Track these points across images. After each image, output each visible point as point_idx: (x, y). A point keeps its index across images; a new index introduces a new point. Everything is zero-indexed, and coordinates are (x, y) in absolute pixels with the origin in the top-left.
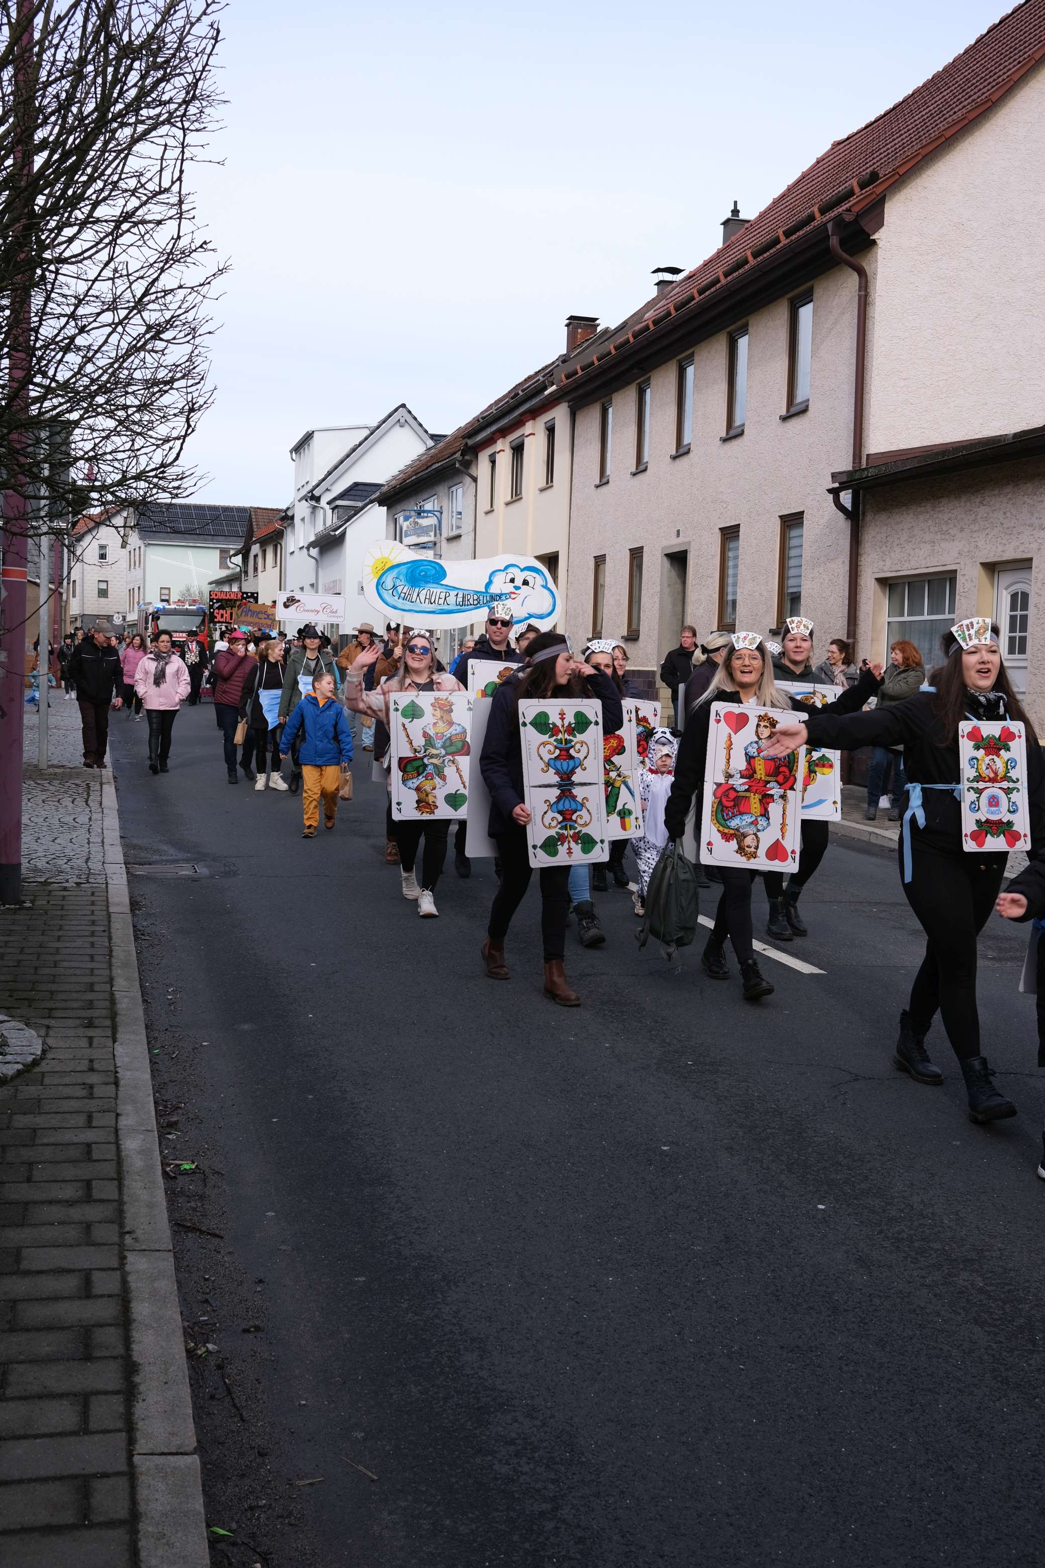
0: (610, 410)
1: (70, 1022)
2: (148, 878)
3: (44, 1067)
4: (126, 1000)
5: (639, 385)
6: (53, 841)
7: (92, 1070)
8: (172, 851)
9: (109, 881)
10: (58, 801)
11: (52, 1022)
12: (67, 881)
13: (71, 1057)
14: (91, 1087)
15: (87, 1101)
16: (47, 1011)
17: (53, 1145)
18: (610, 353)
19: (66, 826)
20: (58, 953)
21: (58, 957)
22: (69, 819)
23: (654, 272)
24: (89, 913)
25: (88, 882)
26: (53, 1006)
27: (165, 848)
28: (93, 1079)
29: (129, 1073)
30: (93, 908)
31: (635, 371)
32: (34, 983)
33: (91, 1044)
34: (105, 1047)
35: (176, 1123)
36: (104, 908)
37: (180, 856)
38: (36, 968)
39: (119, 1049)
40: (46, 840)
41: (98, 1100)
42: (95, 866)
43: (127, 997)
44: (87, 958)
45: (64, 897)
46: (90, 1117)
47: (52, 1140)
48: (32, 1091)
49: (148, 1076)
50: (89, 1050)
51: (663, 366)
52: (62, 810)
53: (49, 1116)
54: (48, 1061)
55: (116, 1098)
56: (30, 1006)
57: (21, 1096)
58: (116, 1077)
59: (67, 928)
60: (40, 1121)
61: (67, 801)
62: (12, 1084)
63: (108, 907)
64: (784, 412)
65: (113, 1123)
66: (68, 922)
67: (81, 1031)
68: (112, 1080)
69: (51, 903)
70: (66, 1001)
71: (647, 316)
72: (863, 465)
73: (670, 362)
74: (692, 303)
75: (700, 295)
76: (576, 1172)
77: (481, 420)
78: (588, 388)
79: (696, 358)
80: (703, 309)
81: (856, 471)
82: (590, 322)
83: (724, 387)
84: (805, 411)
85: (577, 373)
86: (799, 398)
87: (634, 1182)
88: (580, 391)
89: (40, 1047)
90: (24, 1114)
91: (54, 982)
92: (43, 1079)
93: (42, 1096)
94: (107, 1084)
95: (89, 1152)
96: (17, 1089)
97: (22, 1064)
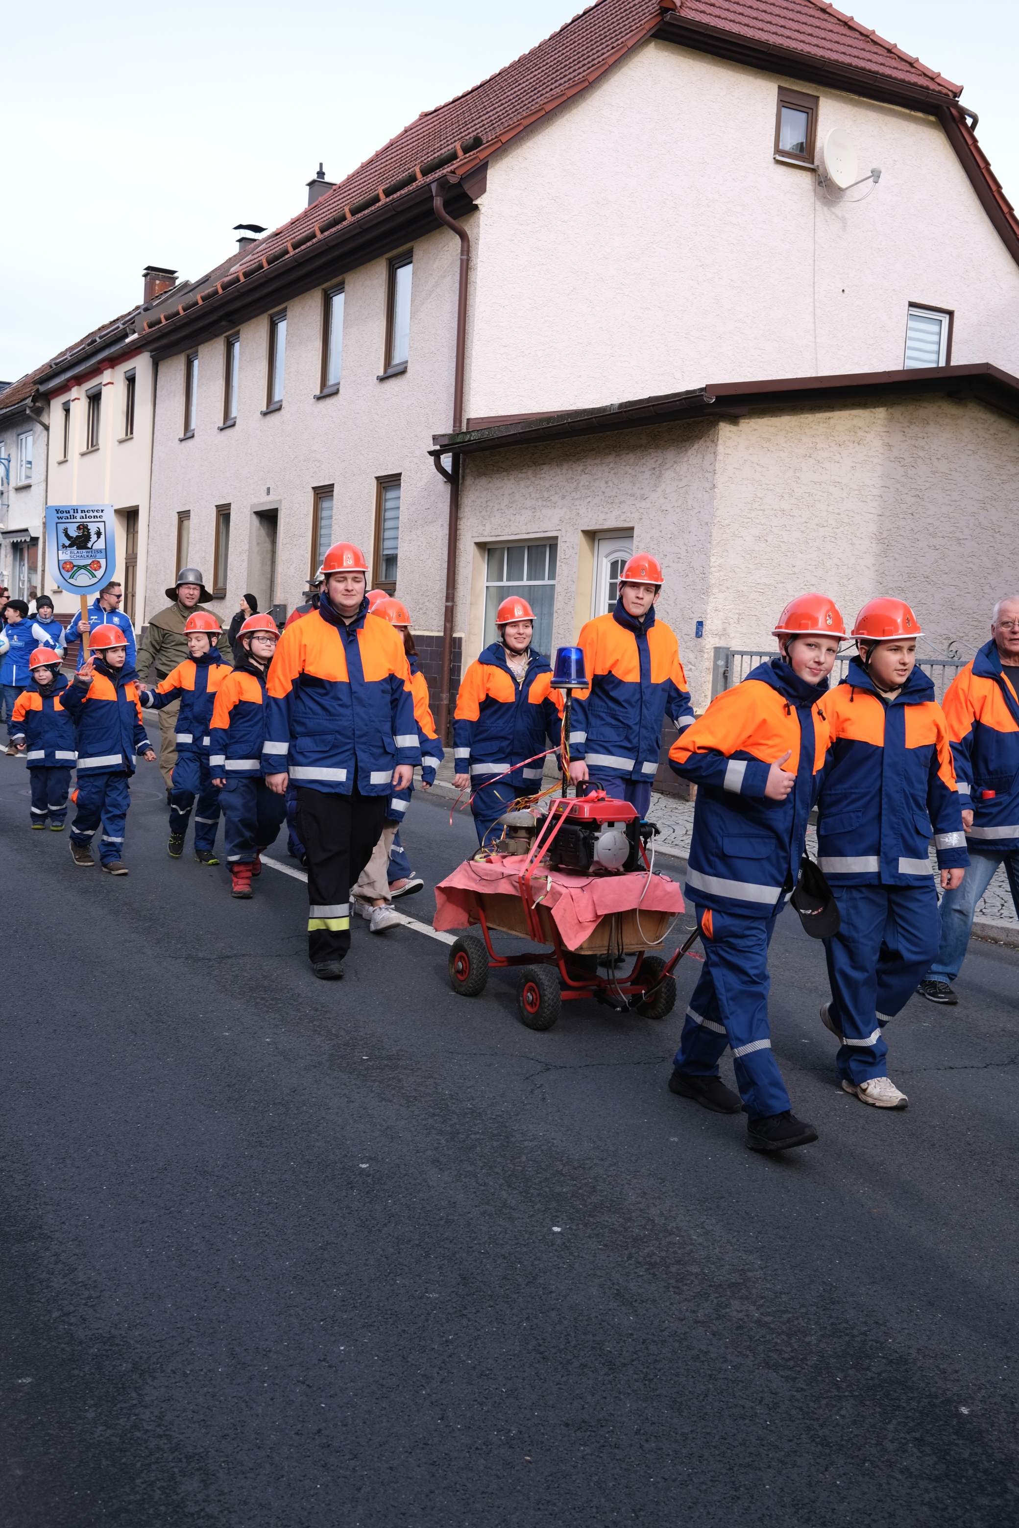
0: (196, 362)
5: (228, 337)
23: (235, 229)
31: (223, 324)
51: (254, 320)
64: (381, 373)
71: (233, 270)
72: (464, 429)
73: (262, 316)
74: (287, 257)
75: (294, 249)
76: (268, 1204)
77: (54, 367)
78: (174, 337)
79: (289, 314)
80: (299, 263)
81: (458, 434)
82: (169, 274)
83: (319, 344)
84: (403, 372)
85: (161, 322)
86: (397, 359)
87: (339, 1212)
88: (164, 341)
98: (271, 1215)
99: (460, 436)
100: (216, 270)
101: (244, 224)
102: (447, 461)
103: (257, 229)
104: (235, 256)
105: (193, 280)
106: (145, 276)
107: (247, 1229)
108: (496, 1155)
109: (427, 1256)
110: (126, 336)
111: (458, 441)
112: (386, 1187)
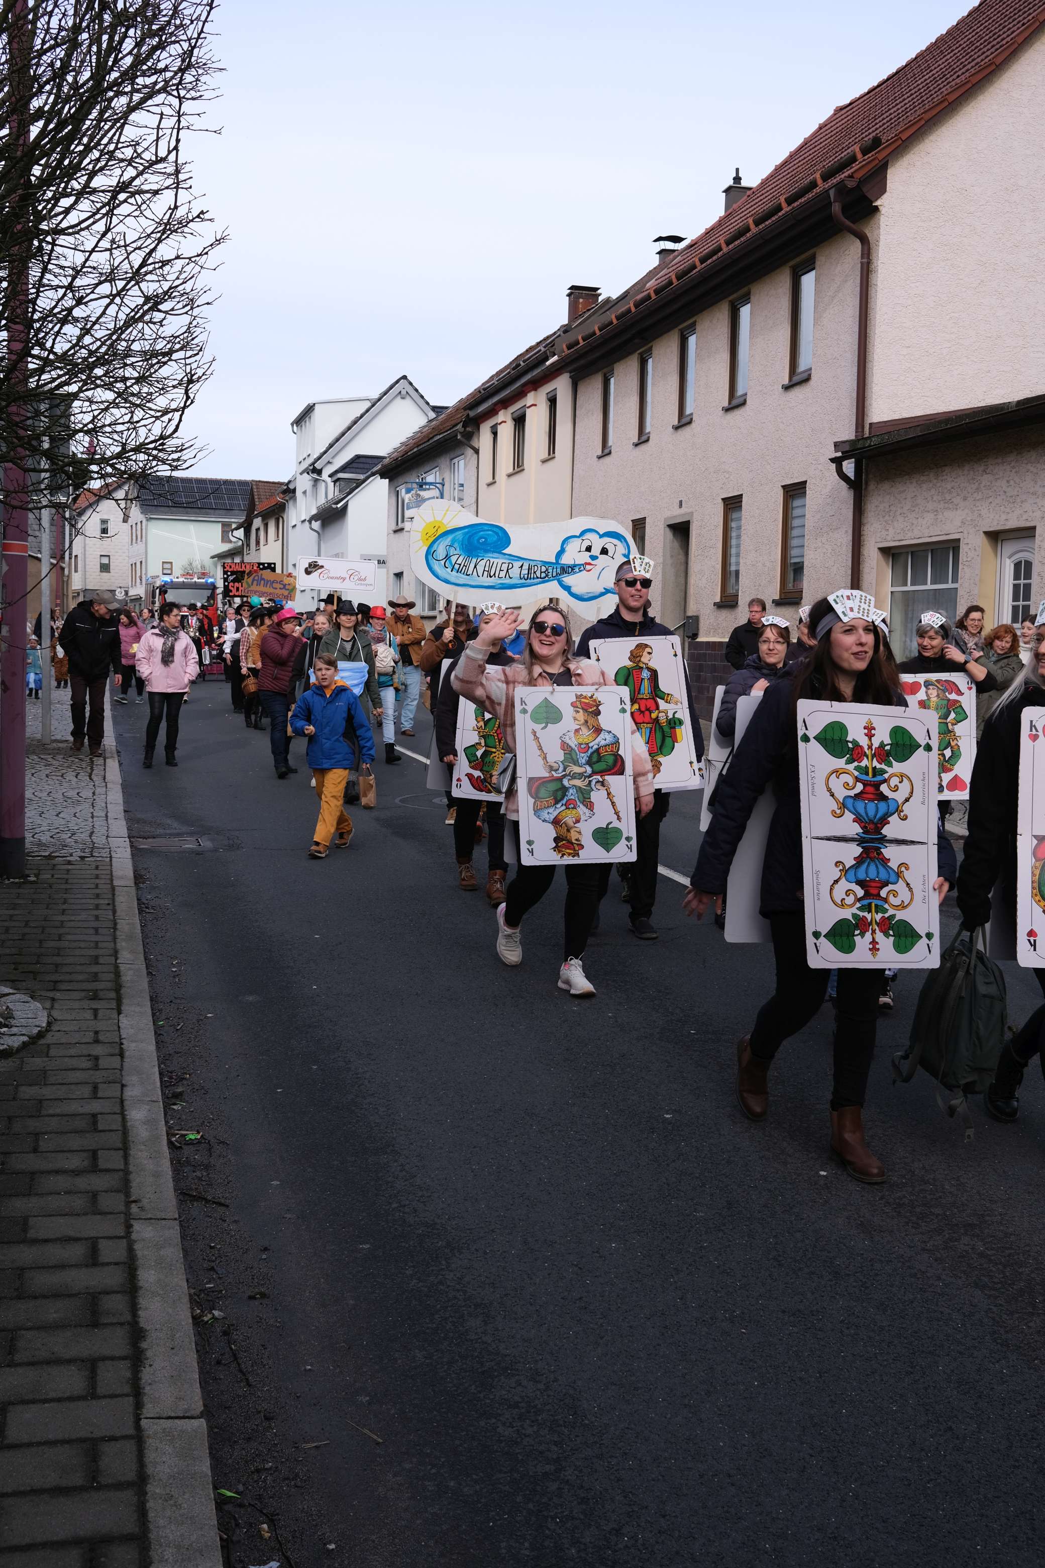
0: (612, 380)
1: (75, 995)
2: (151, 852)
3: (49, 1039)
4: (131, 972)
5: (641, 354)
6: (57, 815)
7: (97, 1041)
8: (175, 825)
9: (113, 854)
10: (62, 776)
11: (58, 995)
12: (71, 855)
13: (76, 1029)
14: (97, 1058)
15: (92, 1072)
16: (52, 984)
17: (58, 1115)
18: (611, 323)
19: (69, 801)
20: (62, 926)
21: (62, 931)
22: (72, 793)
23: (656, 241)
24: (93, 886)
25: (92, 856)
26: (59, 979)
27: (169, 821)
28: (98, 1050)
29: (134, 1045)
30: (97, 881)
31: (636, 341)
32: (39, 956)
33: (96, 1016)
34: (110, 1019)
35: (181, 1094)
36: (109, 882)
37: (184, 829)
38: (41, 941)
39: (124, 1021)
40: (50, 814)
41: (103, 1072)
42: (99, 840)
43: (130, 969)
44: (92, 931)
45: (68, 870)
46: (95, 1088)
47: (58, 1111)
48: (38, 1062)
49: (153, 1047)
50: (93, 1022)
51: (665, 335)
52: (66, 784)
53: (55, 1087)
54: (53, 1033)
55: (121, 1070)
56: (35, 979)
57: (26, 1068)
58: (121, 1049)
59: (72, 901)
60: (47, 1092)
61: (70, 776)
62: (17, 1056)
63: (112, 880)
64: (786, 381)
65: (118, 1094)
66: (73, 896)
67: (86, 1004)
68: (117, 1051)
69: (56, 876)
70: (70, 973)
71: (648, 285)
72: (866, 434)
73: (674, 331)
74: (694, 272)
75: (702, 264)
77: (486, 390)
78: (589, 358)
79: (699, 328)
80: (706, 277)
81: (861, 439)
82: (592, 292)
83: (727, 356)
84: (807, 383)
85: (578, 343)
86: (802, 367)
87: (637, 1149)
88: (583, 362)
89: (45, 1020)
90: (30, 1085)
91: (58, 955)
92: (48, 1051)
93: (48, 1068)
94: (112, 1055)
95: (95, 1123)
96: (23, 1061)
97: (28, 1036)
99: (863, 441)
100: (635, 285)
101: (666, 236)
102: (849, 467)
103: (678, 240)
104: (654, 270)
105: (614, 296)
106: (569, 295)
110: (547, 359)
111: (861, 446)
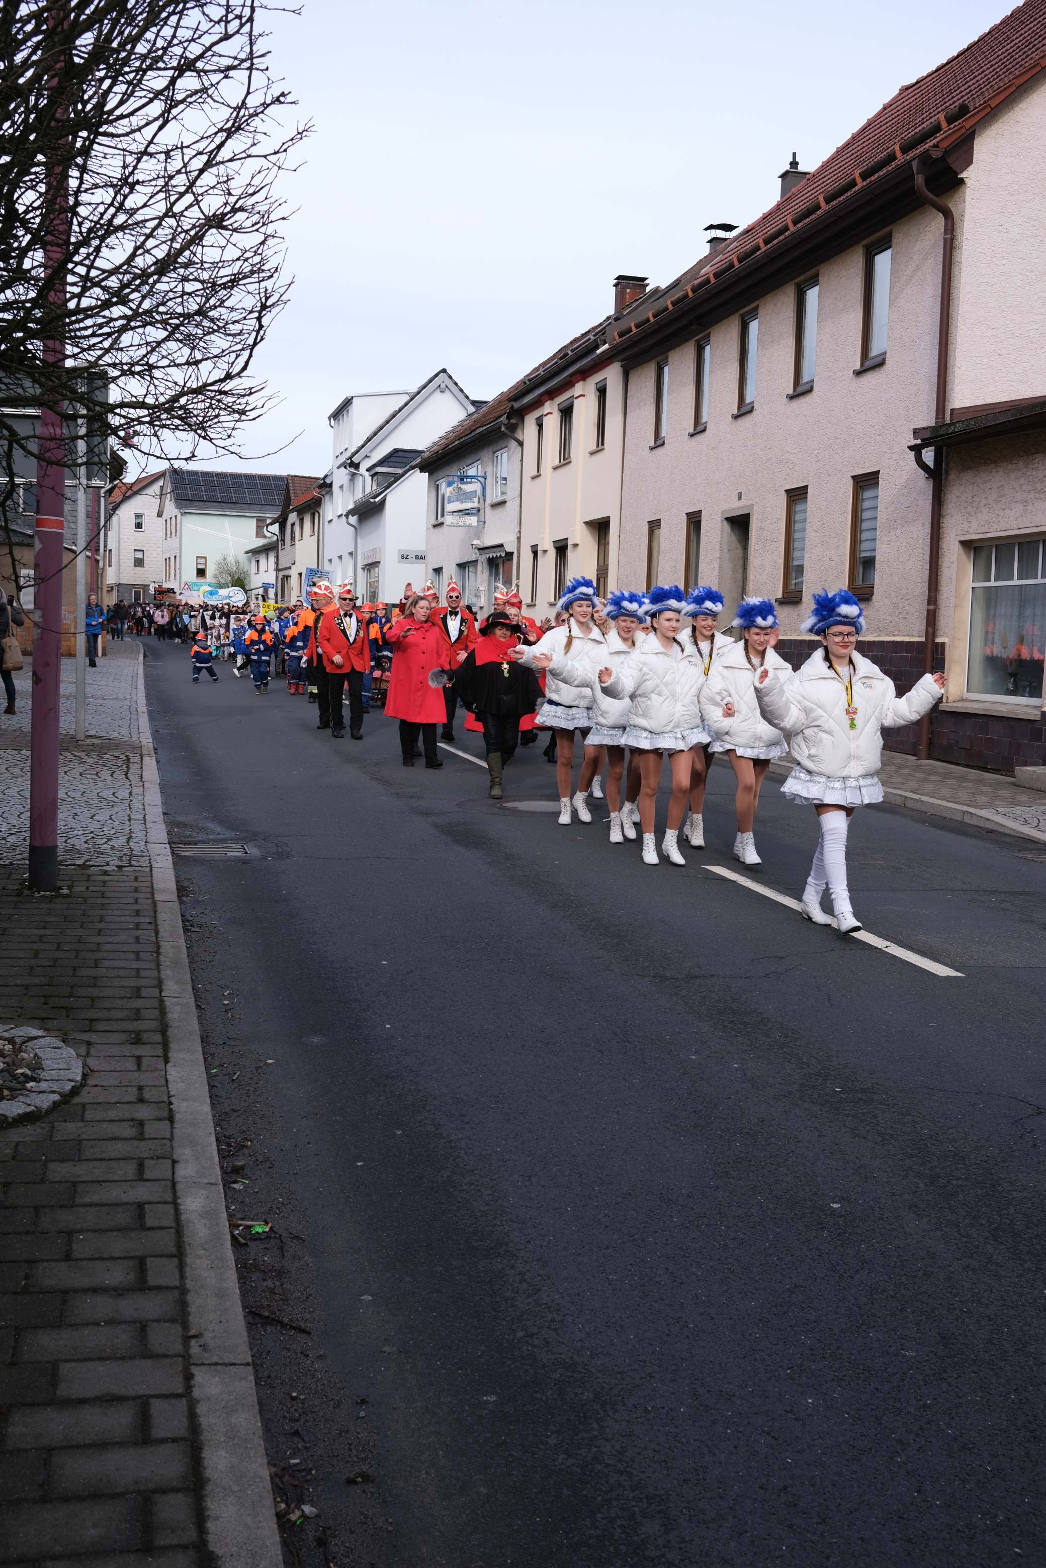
0: (666, 369)
1: (115, 1038)
2: (195, 860)
3: (85, 1097)
4: (178, 1008)
5: (698, 341)
6: (92, 818)
7: (141, 1100)
8: (219, 829)
9: (154, 863)
10: (97, 774)
11: (94, 1038)
12: (108, 864)
13: (116, 1083)
14: (141, 1123)
15: (136, 1143)
16: (87, 1022)
17: (96, 1205)
18: (666, 309)
19: (105, 802)
20: (98, 949)
21: (98, 955)
22: (108, 794)
23: (706, 229)
24: (132, 901)
25: (131, 865)
26: (96, 1016)
27: (211, 825)
28: (143, 1112)
29: (186, 1104)
30: (137, 895)
31: (694, 327)
32: (72, 987)
33: (139, 1066)
34: (156, 1070)
35: (243, 1167)
36: (149, 895)
37: (229, 834)
39: (173, 1073)
40: (84, 817)
41: (150, 1142)
42: (137, 846)
43: (177, 1004)
44: (132, 956)
45: (105, 882)
46: (141, 1167)
47: (95, 1198)
48: (69, 1129)
50: (136, 1074)
51: (725, 321)
52: (100, 784)
53: (91, 1164)
54: (90, 1089)
55: (171, 1139)
56: (68, 1016)
57: (57, 1137)
58: (171, 1110)
59: (109, 919)
60: (81, 1171)
61: (105, 774)
62: (47, 1120)
63: (153, 894)
64: (857, 366)
65: (169, 1173)
66: (110, 913)
67: (128, 1049)
68: (165, 1114)
69: (91, 889)
70: (109, 1008)
71: (703, 272)
72: (948, 421)
73: (732, 317)
74: (758, 253)
75: (766, 244)
76: (735, 1239)
77: (528, 383)
78: (643, 346)
79: (761, 312)
80: (770, 258)
81: (941, 426)
82: (640, 282)
83: (792, 342)
84: (881, 364)
85: (630, 330)
86: (875, 351)
87: (808, 1254)
88: (635, 350)
89: (79, 1071)
90: (62, 1161)
91: (95, 986)
92: (83, 1112)
93: (83, 1137)
94: (160, 1120)
95: (141, 1216)
96: (53, 1127)
97: (60, 1094)
98: (737, 1252)
99: (944, 428)
100: (686, 273)
101: (715, 223)
102: (928, 455)
103: (728, 228)
104: (705, 257)
105: (663, 285)
106: (616, 285)
107: (712, 1264)
108: (980, 1204)
109: (903, 1309)
110: (597, 347)
111: (942, 433)
112: (859, 1231)
